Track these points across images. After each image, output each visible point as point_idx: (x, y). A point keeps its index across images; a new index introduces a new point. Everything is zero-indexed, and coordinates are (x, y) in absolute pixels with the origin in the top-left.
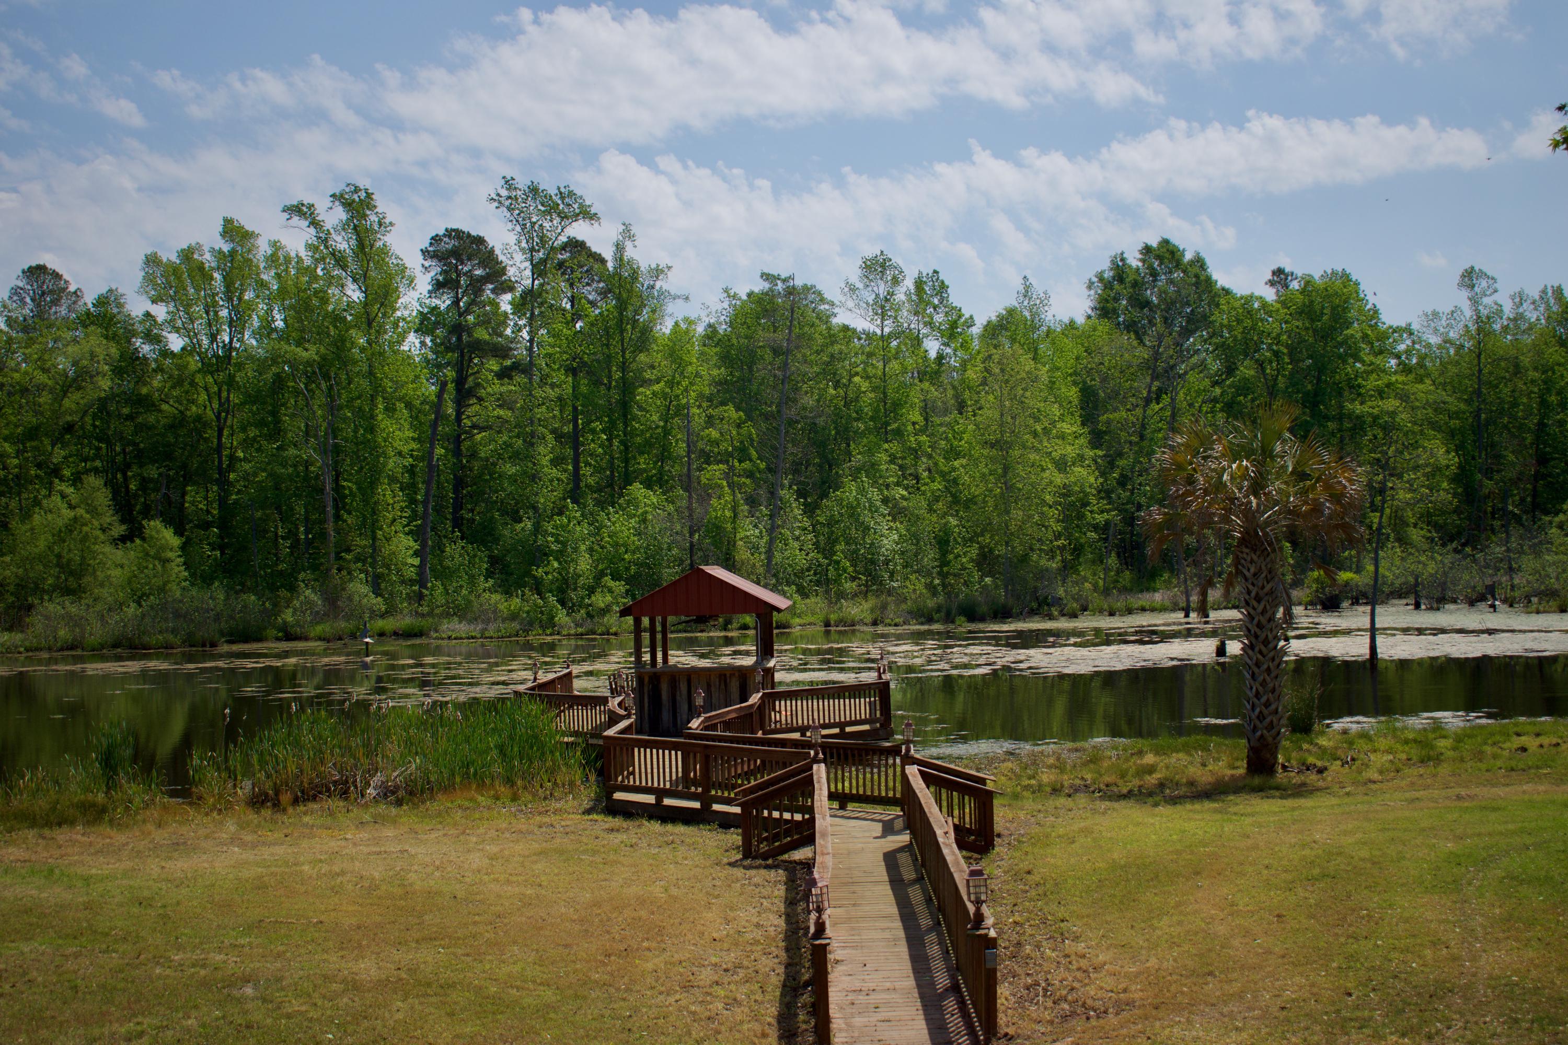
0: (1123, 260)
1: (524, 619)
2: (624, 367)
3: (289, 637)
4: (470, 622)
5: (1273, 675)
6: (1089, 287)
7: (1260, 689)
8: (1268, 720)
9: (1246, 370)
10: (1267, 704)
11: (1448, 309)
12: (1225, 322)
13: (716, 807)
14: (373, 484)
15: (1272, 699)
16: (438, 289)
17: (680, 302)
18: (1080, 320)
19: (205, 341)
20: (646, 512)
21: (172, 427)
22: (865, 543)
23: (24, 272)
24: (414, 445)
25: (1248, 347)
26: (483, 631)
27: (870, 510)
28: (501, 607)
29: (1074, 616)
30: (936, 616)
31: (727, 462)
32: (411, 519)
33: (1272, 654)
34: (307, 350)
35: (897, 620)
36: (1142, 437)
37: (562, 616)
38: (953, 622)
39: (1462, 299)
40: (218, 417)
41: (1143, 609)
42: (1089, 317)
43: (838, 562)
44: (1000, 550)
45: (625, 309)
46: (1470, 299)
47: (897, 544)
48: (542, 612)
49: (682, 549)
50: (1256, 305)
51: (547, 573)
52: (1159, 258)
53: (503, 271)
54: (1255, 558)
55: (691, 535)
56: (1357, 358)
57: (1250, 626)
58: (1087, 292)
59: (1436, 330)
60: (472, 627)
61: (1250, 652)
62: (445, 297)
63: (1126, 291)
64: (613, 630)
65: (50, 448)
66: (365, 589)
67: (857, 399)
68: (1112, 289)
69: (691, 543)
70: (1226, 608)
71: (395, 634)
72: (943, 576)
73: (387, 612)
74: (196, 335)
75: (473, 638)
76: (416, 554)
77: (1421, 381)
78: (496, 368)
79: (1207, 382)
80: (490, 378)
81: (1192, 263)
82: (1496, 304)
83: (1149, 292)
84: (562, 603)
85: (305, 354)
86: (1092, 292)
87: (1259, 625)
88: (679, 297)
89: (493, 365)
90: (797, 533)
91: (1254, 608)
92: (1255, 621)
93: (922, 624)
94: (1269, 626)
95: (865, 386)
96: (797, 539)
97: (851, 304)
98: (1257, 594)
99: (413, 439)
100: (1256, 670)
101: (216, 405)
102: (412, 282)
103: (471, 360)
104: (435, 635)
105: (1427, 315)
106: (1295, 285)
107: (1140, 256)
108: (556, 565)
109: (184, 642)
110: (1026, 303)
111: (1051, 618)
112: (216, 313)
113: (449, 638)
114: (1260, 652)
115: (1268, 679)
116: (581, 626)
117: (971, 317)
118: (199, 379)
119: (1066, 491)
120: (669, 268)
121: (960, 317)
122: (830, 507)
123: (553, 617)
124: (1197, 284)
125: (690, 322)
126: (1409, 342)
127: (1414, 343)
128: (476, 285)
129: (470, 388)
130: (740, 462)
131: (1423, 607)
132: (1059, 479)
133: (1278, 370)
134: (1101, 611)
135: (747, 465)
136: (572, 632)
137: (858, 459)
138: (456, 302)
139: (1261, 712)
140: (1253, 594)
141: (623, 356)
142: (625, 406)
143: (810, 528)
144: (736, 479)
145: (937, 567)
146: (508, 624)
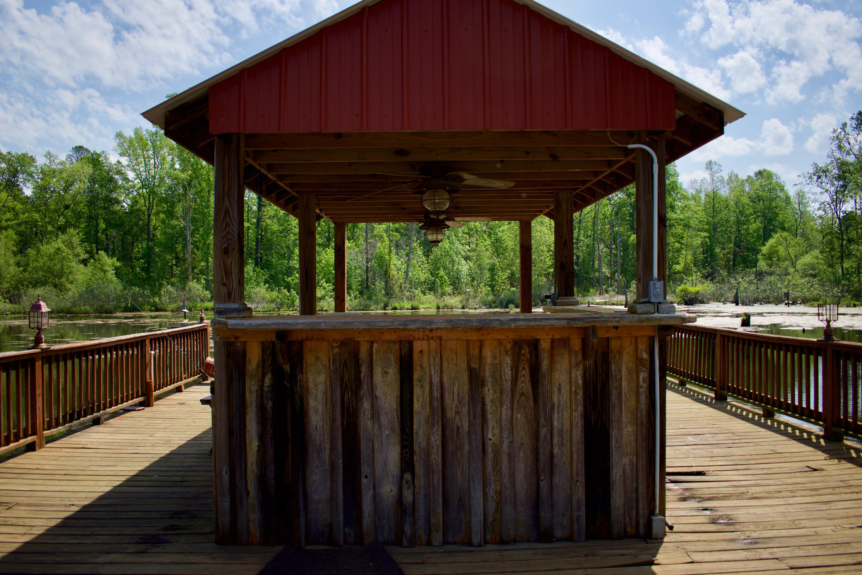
1: (278, 302)
3: (157, 310)
11: (700, 179)
19: (143, 174)
22: (454, 269)
23: (73, 148)
27: (456, 253)
30: (493, 305)
31: (386, 224)
35: (476, 306)
38: (507, 307)
39: (706, 175)
40: (148, 210)
43: (442, 277)
46: (710, 175)
47: (469, 269)
48: (288, 299)
49: (361, 270)
51: (293, 280)
55: (367, 263)
59: (695, 188)
64: (325, 309)
65: (57, 218)
69: (368, 268)
72: (492, 287)
74: (140, 171)
82: (722, 177)
90: (419, 264)
93: (489, 308)
96: (419, 267)
101: (147, 204)
105: (692, 181)
112: (149, 161)
122: (437, 251)
123: (294, 302)
130: (393, 224)
135: (396, 226)
143: (426, 262)
144: (391, 232)
145: (490, 281)
146: (269, 305)
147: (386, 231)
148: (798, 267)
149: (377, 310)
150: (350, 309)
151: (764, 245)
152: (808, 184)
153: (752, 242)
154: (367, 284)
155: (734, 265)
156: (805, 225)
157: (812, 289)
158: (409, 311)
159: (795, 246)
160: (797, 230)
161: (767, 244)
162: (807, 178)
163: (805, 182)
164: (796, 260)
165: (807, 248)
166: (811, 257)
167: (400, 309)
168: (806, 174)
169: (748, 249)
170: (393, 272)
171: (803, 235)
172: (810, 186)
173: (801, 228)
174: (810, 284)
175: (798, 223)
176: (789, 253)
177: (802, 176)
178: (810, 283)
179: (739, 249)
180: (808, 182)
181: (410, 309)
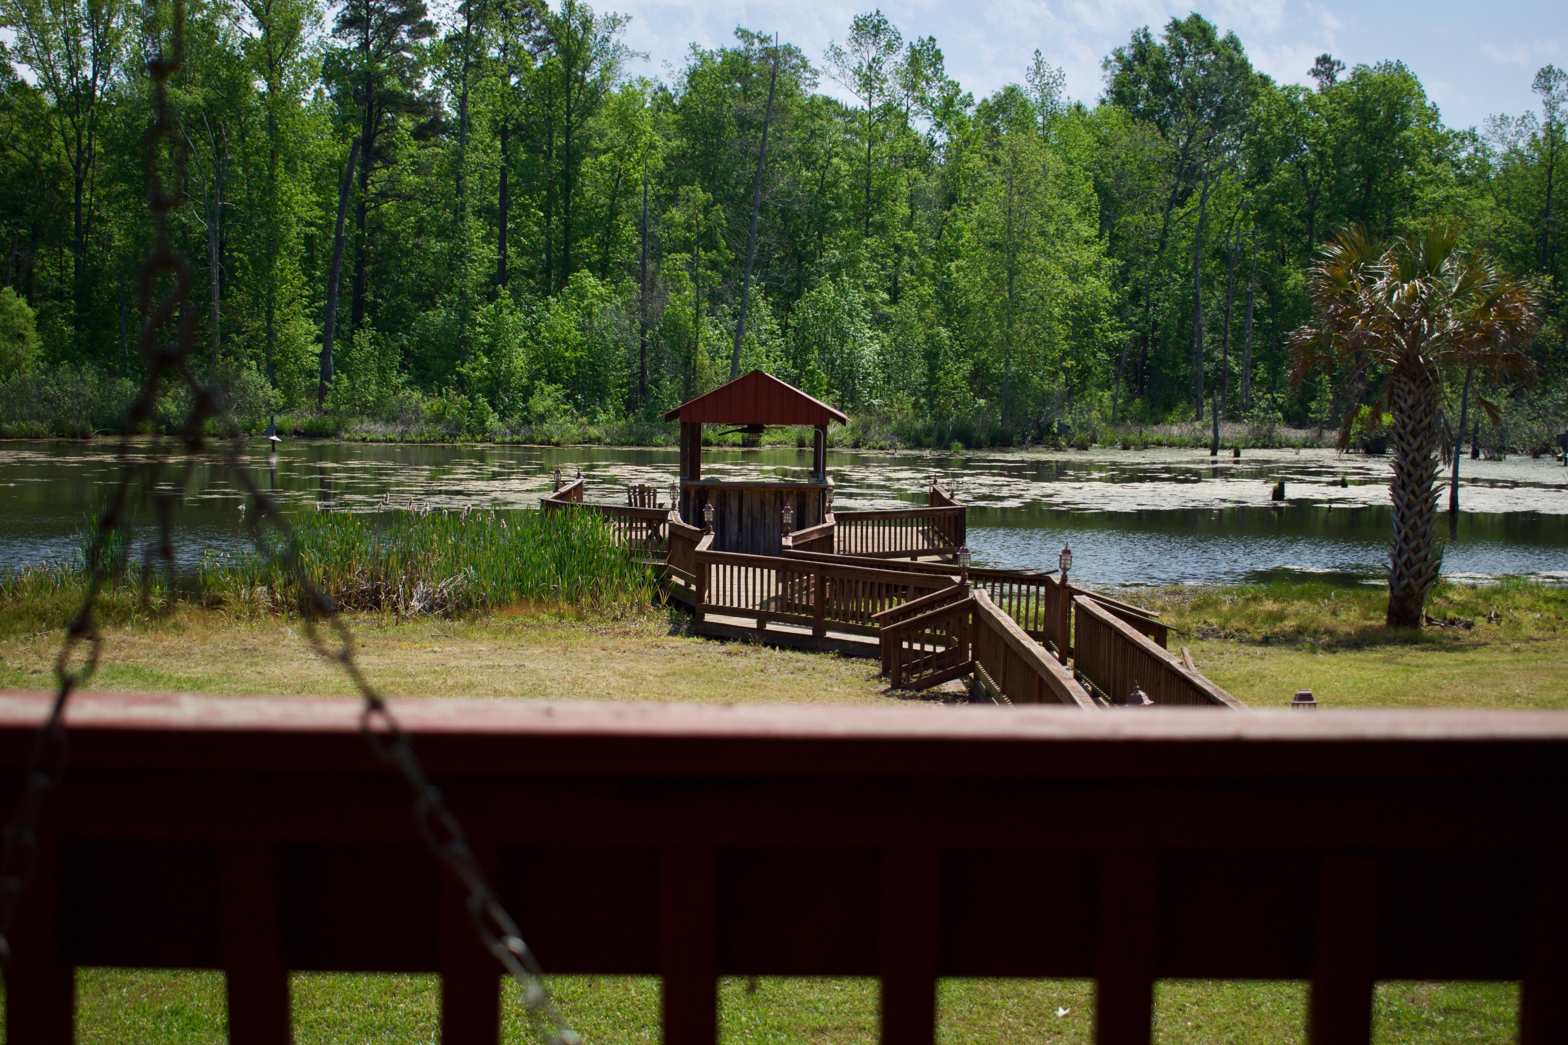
0: (1146, 36)
1: (449, 422)
2: (568, 132)
3: (172, 431)
4: (387, 422)
5: (1425, 518)
6: (1105, 67)
7: (1410, 533)
8: (1416, 567)
9: (1283, 173)
10: (1416, 551)
11: (1519, 114)
12: (1264, 115)
13: (829, 634)
14: (270, 256)
15: (1422, 545)
16: (344, 28)
17: (639, 60)
18: (1091, 105)
19: (63, 76)
20: (592, 305)
21: (21, 176)
22: (842, 352)
24: (318, 212)
25: (1288, 147)
26: (403, 433)
27: (850, 315)
28: (423, 406)
29: (1083, 447)
30: (926, 441)
31: (690, 251)
32: (313, 299)
33: (1425, 495)
34: (190, 93)
35: (883, 443)
36: (1163, 245)
37: (493, 421)
38: (947, 447)
39: (1536, 103)
40: (77, 168)
41: (1159, 444)
42: (1103, 102)
43: (812, 373)
44: (998, 368)
45: (575, 64)
46: (1546, 104)
47: (879, 354)
48: (470, 415)
49: (630, 349)
50: (1301, 98)
51: (474, 370)
52: (1188, 36)
53: (423, 10)
54: (1413, 387)
55: (643, 333)
56: (1412, 164)
57: (1403, 463)
58: (1102, 72)
59: (1502, 139)
60: (391, 428)
61: (1401, 492)
62: (351, 38)
63: (1148, 74)
64: (555, 439)
66: (261, 380)
67: (835, 184)
68: (1132, 70)
69: (644, 345)
70: (1254, 447)
71: (296, 432)
72: (931, 395)
73: (284, 408)
74: (52, 67)
75: (391, 441)
76: (318, 340)
77: (1482, 196)
78: (410, 125)
79: (1239, 185)
80: (406, 137)
81: (1224, 43)
83: (1174, 76)
84: (492, 404)
85: (188, 98)
86: (1108, 73)
87: (1414, 463)
88: (637, 54)
89: (406, 123)
90: (764, 337)
91: (1409, 444)
92: (1410, 458)
93: (911, 448)
94: (1424, 464)
95: (845, 167)
96: (763, 344)
97: (835, 71)
98: (1414, 428)
99: (318, 204)
100: (1407, 512)
101: (74, 154)
102: (320, 18)
103: (381, 114)
104: (346, 436)
105: (1494, 120)
106: (1342, 77)
107: (1166, 33)
108: (485, 360)
109: (51, 432)
110: (1037, 81)
111: (1058, 448)
112: (78, 42)
113: (364, 440)
114: (1413, 492)
115: (1419, 522)
116: (518, 433)
117: (970, 95)
118: (55, 122)
119: (1076, 305)
120: (628, 18)
121: (957, 94)
122: (804, 308)
123: (483, 422)
124: (1231, 69)
125: (644, 83)
126: (1471, 150)
127: (1476, 150)
128: (390, 25)
129: (381, 148)
130: (706, 250)
131: (1482, 456)
132: (1071, 291)
133: (1320, 174)
134: (1112, 444)
135: (713, 255)
136: (508, 439)
137: (834, 255)
138: (365, 45)
139: (1409, 559)
140: (1409, 428)
141: (568, 120)
142: (569, 178)
143: (779, 332)
144: (700, 270)
145: (925, 384)
146: (431, 427)
147: (690, 265)
149: (667, 445)
150: (608, 440)
154: (642, 383)
158: (736, 449)
167: (718, 445)
170: (703, 358)
181: (739, 446)
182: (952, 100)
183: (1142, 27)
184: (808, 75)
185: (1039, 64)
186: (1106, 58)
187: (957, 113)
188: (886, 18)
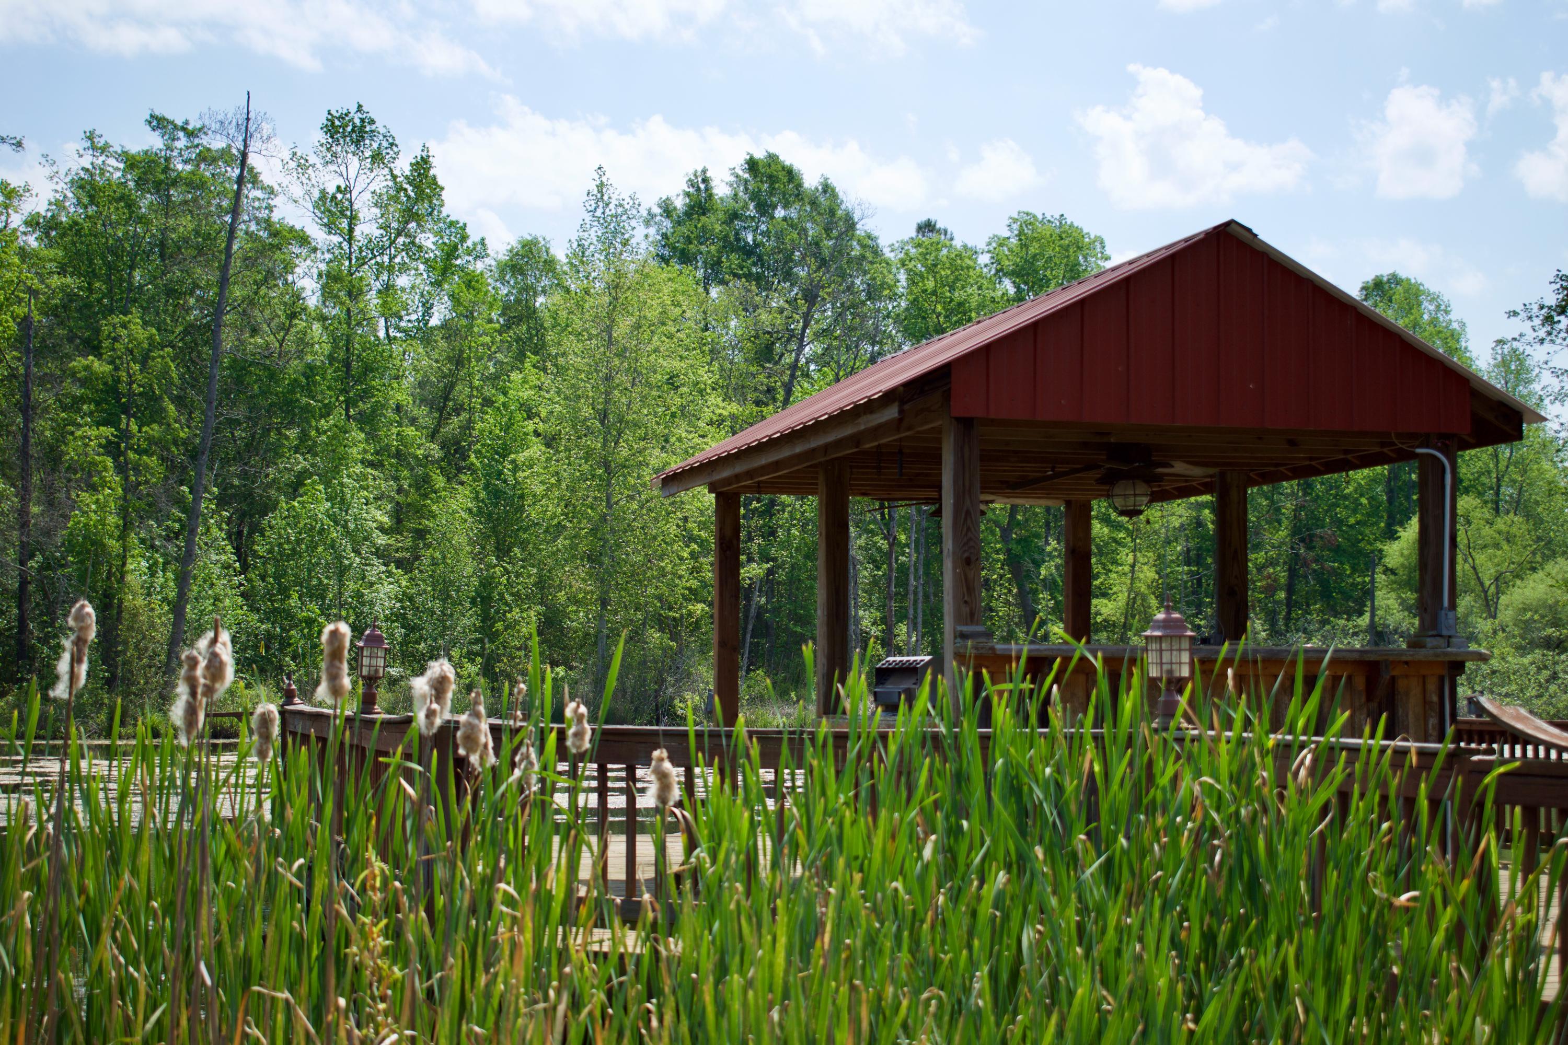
0: (705, 182)
31: (116, 424)
81: (816, 193)
97: (297, 190)
110: (599, 212)
117: (483, 241)
121: (463, 240)
122: (278, 528)
130: (141, 423)
144: (131, 455)
147: (113, 447)
148: (1506, 615)
151: (1391, 535)
152: (1542, 341)
153: (1351, 527)
155: (1290, 604)
156: (1525, 471)
157: (1553, 688)
159: (1497, 546)
160: (1499, 486)
161: (1401, 533)
162: (1537, 322)
163: (1530, 335)
164: (1498, 592)
165: (1534, 553)
166: (1550, 581)
168: (1535, 308)
169: (1337, 550)
171: (1519, 505)
172: (1547, 346)
173: (1514, 481)
174: (1546, 673)
175: (1502, 466)
176: (1474, 568)
177: (1523, 315)
178: (1546, 667)
179: (1310, 548)
180: (1542, 333)
182: (455, 248)
183: (700, 170)
184: (258, 193)
185: (601, 186)
186: (649, 211)
187: (462, 268)
188: (372, 115)
